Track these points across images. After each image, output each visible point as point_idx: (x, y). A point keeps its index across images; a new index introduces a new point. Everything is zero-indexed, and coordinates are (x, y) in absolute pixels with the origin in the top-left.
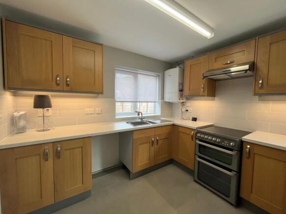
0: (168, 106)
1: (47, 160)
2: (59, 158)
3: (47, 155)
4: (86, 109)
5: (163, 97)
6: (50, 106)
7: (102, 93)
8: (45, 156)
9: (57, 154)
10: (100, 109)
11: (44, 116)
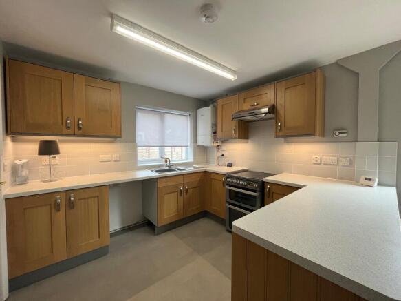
0: (202, 151)
1: (58, 210)
2: (72, 208)
3: (59, 205)
4: (101, 156)
5: (195, 141)
6: (57, 152)
7: (120, 137)
8: (57, 207)
9: (70, 205)
10: (118, 155)
11: (50, 165)
